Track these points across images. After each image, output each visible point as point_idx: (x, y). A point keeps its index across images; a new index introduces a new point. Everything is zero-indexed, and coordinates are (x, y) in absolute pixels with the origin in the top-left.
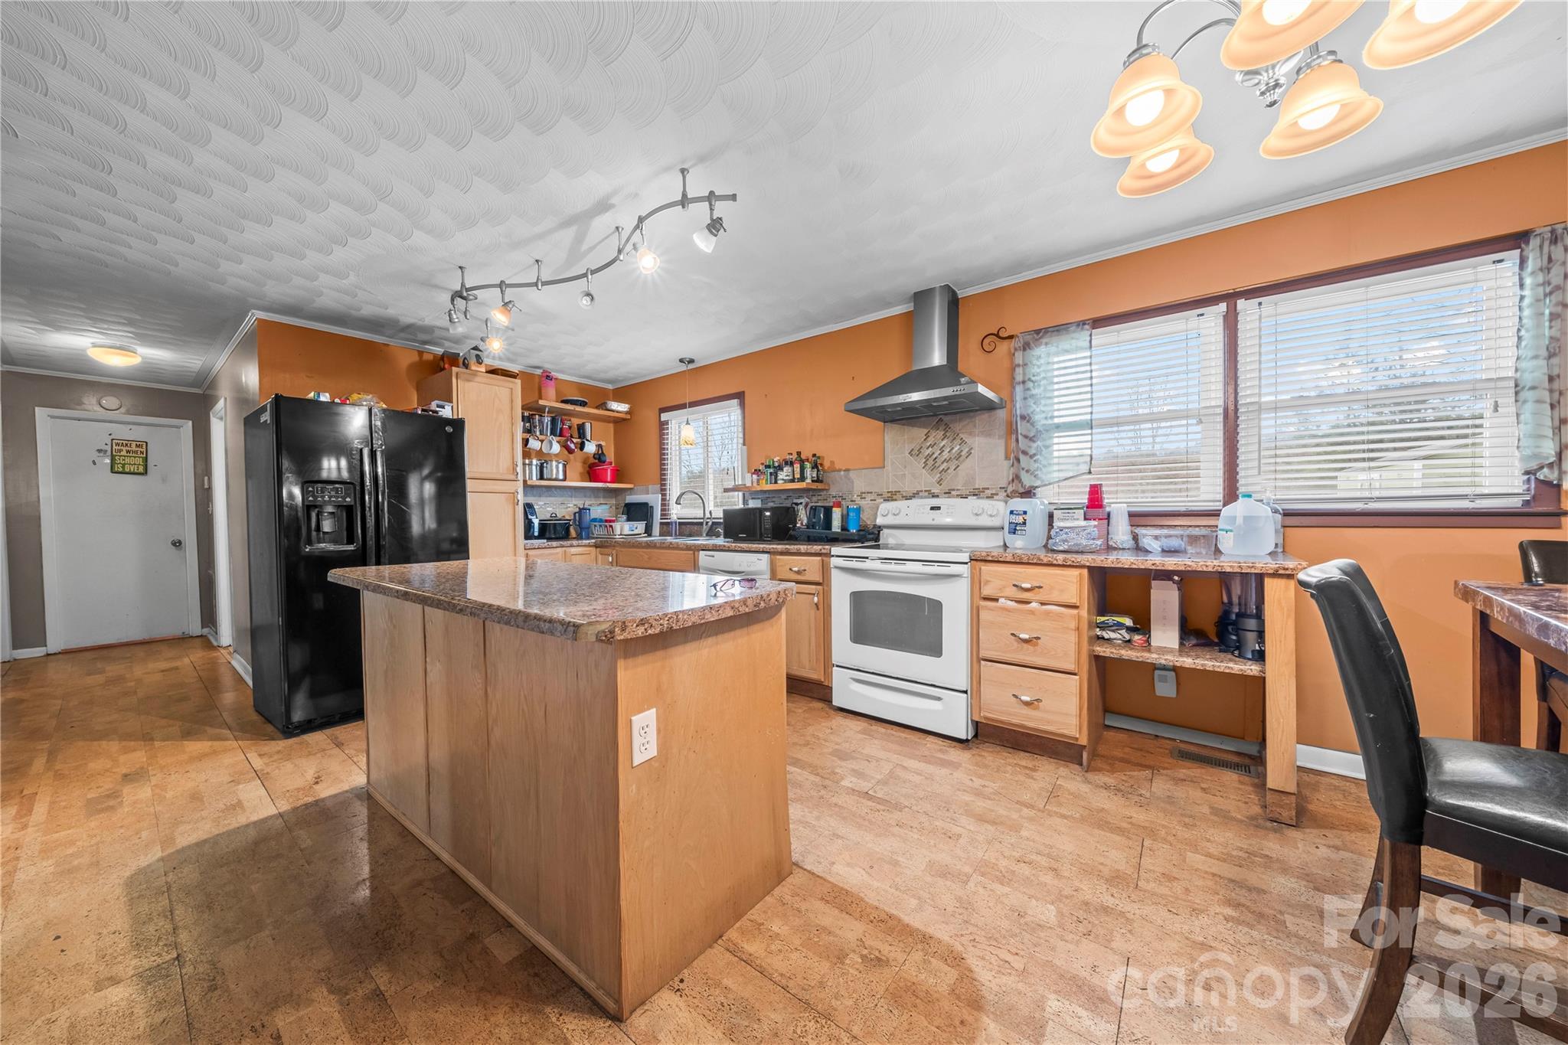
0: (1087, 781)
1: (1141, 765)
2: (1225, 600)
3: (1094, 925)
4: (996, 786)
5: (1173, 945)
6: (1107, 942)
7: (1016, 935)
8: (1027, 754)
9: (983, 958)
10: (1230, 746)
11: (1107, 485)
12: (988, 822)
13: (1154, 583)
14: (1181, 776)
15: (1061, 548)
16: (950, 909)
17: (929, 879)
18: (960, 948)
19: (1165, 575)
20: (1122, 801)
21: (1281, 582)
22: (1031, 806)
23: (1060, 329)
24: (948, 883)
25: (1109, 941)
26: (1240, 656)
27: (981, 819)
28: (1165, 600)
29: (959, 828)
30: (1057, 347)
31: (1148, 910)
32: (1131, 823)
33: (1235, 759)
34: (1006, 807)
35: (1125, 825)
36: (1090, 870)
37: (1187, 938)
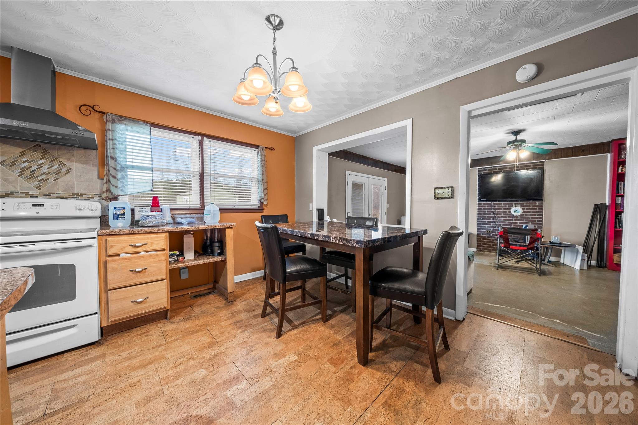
0: (172, 323)
1: (185, 307)
2: (205, 238)
3: (217, 362)
4: (136, 349)
5: (238, 349)
6: (225, 364)
7: (200, 389)
8: (138, 328)
9: (197, 407)
10: (205, 288)
11: (160, 197)
12: (147, 365)
13: (185, 236)
14: (200, 303)
15: (149, 225)
16: (167, 408)
17: (144, 409)
18: (186, 414)
19: (188, 232)
20: (190, 322)
21: (229, 230)
22: (160, 346)
23: (134, 120)
24: (155, 401)
25: (225, 362)
26: (213, 255)
27: (143, 366)
28: (189, 241)
29: (135, 378)
30: (132, 128)
31: (225, 346)
32: (199, 326)
33: (209, 291)
34: (150, 353)
35: (198, 328)
36: (201, 349)
37: (239, 344)
